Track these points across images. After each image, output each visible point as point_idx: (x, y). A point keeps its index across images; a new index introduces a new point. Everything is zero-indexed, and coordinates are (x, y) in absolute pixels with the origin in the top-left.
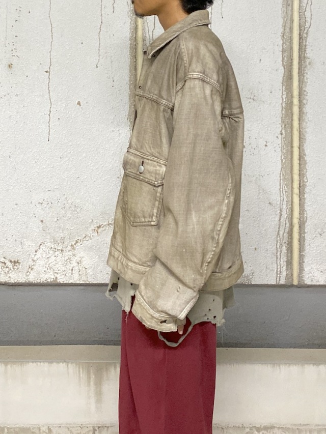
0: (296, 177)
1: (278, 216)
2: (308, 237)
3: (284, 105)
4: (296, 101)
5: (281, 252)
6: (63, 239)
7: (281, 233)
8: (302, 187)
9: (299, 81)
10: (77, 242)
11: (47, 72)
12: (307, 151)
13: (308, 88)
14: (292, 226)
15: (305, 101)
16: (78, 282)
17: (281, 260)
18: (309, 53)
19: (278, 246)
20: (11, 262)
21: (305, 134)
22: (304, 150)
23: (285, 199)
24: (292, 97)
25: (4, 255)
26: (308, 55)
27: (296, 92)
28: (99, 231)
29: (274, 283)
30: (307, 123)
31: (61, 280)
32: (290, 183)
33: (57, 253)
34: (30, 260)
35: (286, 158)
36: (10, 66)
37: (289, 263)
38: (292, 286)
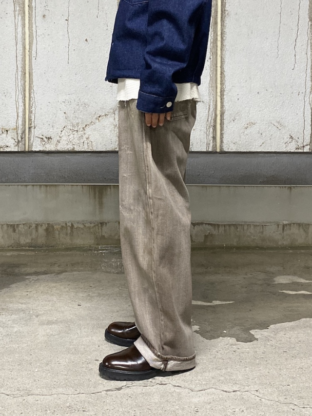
0: (219, 86)
1: (208, 110)
2: (225, 122)
3: (212, 40)
4: (219, 38)
5: (209, 131)
6: (78, 124)
7: (209, 120)
8: (222, 91)
9: (221, 25)
10: (86, 126)
11: (67, 20)
12: (225, 70)
13: (226, 30)
14: (216, 115)
15: (224, 38)
16: (87, 150)
17: (210, 136)
18: (227, 7)
19: (208, 127)
20: (46, 138)
21: (224, 58)
22: (223, 68)
23: (212, 99)
24: (217, 35)
25: (42, 134)
26: (227, 9)
27: (219, 33)
28: (100, 119)
29: (205, 150)
30: (225, 52)
31: (77, 149)
32: (215, 89)
33: (74, 133)
34: (58, 137)
35: (213, 73)
36: (44, 16)
37: (214, 138)
38: (216, 152)
